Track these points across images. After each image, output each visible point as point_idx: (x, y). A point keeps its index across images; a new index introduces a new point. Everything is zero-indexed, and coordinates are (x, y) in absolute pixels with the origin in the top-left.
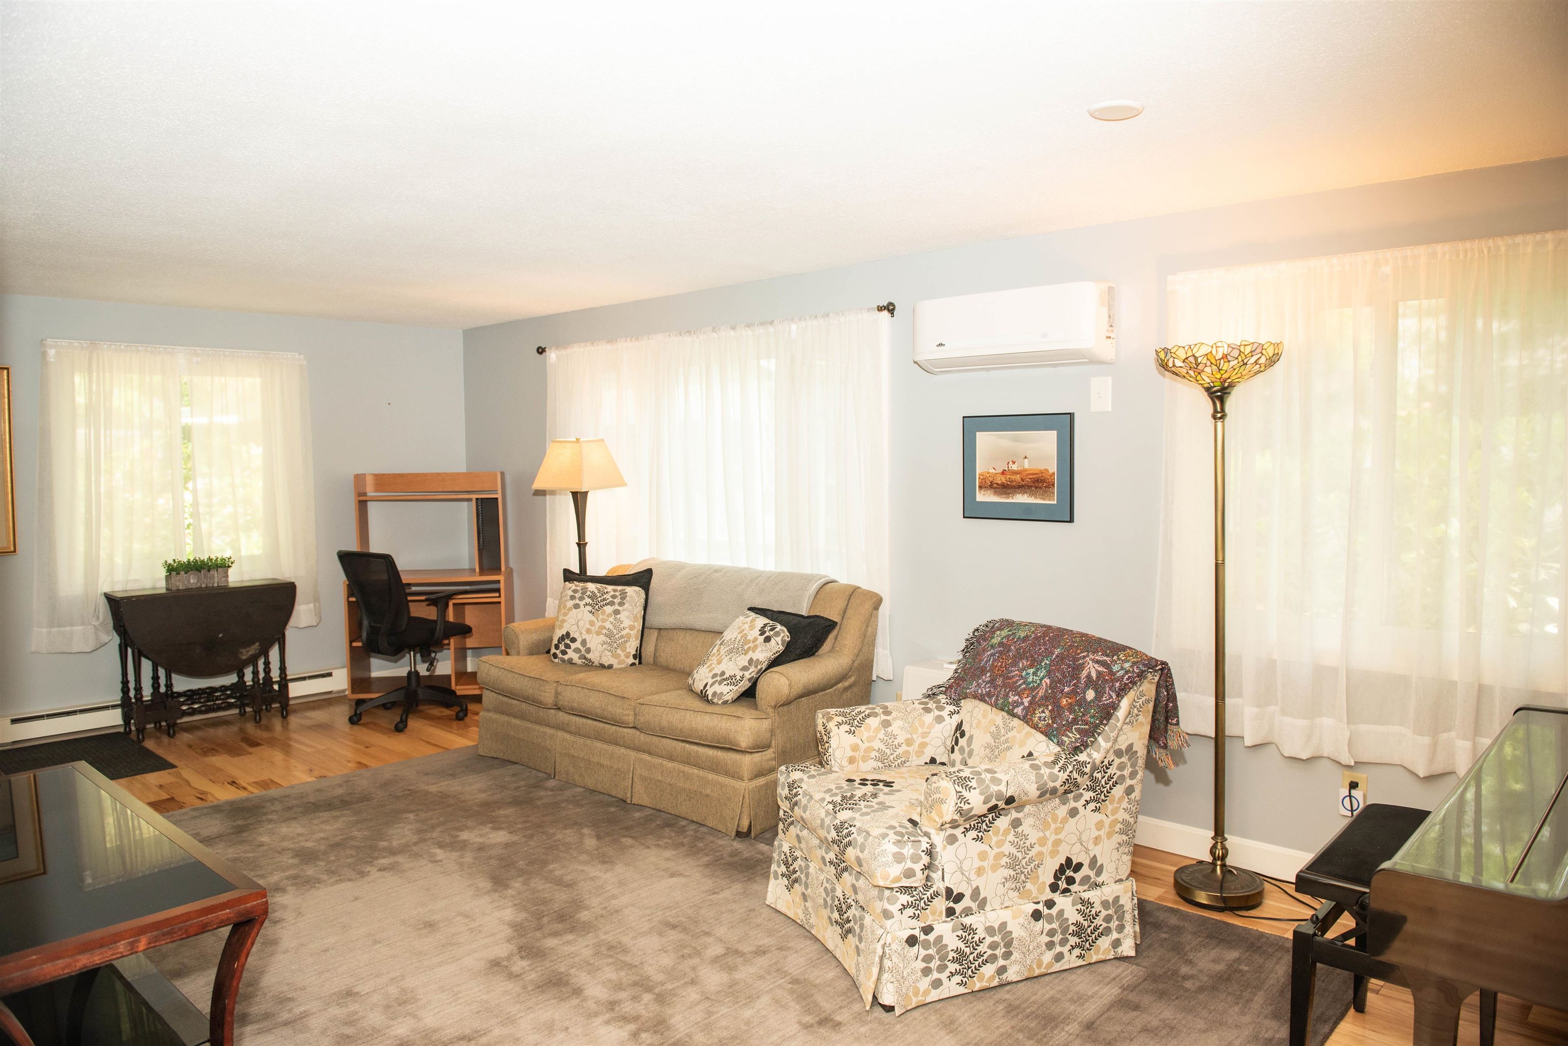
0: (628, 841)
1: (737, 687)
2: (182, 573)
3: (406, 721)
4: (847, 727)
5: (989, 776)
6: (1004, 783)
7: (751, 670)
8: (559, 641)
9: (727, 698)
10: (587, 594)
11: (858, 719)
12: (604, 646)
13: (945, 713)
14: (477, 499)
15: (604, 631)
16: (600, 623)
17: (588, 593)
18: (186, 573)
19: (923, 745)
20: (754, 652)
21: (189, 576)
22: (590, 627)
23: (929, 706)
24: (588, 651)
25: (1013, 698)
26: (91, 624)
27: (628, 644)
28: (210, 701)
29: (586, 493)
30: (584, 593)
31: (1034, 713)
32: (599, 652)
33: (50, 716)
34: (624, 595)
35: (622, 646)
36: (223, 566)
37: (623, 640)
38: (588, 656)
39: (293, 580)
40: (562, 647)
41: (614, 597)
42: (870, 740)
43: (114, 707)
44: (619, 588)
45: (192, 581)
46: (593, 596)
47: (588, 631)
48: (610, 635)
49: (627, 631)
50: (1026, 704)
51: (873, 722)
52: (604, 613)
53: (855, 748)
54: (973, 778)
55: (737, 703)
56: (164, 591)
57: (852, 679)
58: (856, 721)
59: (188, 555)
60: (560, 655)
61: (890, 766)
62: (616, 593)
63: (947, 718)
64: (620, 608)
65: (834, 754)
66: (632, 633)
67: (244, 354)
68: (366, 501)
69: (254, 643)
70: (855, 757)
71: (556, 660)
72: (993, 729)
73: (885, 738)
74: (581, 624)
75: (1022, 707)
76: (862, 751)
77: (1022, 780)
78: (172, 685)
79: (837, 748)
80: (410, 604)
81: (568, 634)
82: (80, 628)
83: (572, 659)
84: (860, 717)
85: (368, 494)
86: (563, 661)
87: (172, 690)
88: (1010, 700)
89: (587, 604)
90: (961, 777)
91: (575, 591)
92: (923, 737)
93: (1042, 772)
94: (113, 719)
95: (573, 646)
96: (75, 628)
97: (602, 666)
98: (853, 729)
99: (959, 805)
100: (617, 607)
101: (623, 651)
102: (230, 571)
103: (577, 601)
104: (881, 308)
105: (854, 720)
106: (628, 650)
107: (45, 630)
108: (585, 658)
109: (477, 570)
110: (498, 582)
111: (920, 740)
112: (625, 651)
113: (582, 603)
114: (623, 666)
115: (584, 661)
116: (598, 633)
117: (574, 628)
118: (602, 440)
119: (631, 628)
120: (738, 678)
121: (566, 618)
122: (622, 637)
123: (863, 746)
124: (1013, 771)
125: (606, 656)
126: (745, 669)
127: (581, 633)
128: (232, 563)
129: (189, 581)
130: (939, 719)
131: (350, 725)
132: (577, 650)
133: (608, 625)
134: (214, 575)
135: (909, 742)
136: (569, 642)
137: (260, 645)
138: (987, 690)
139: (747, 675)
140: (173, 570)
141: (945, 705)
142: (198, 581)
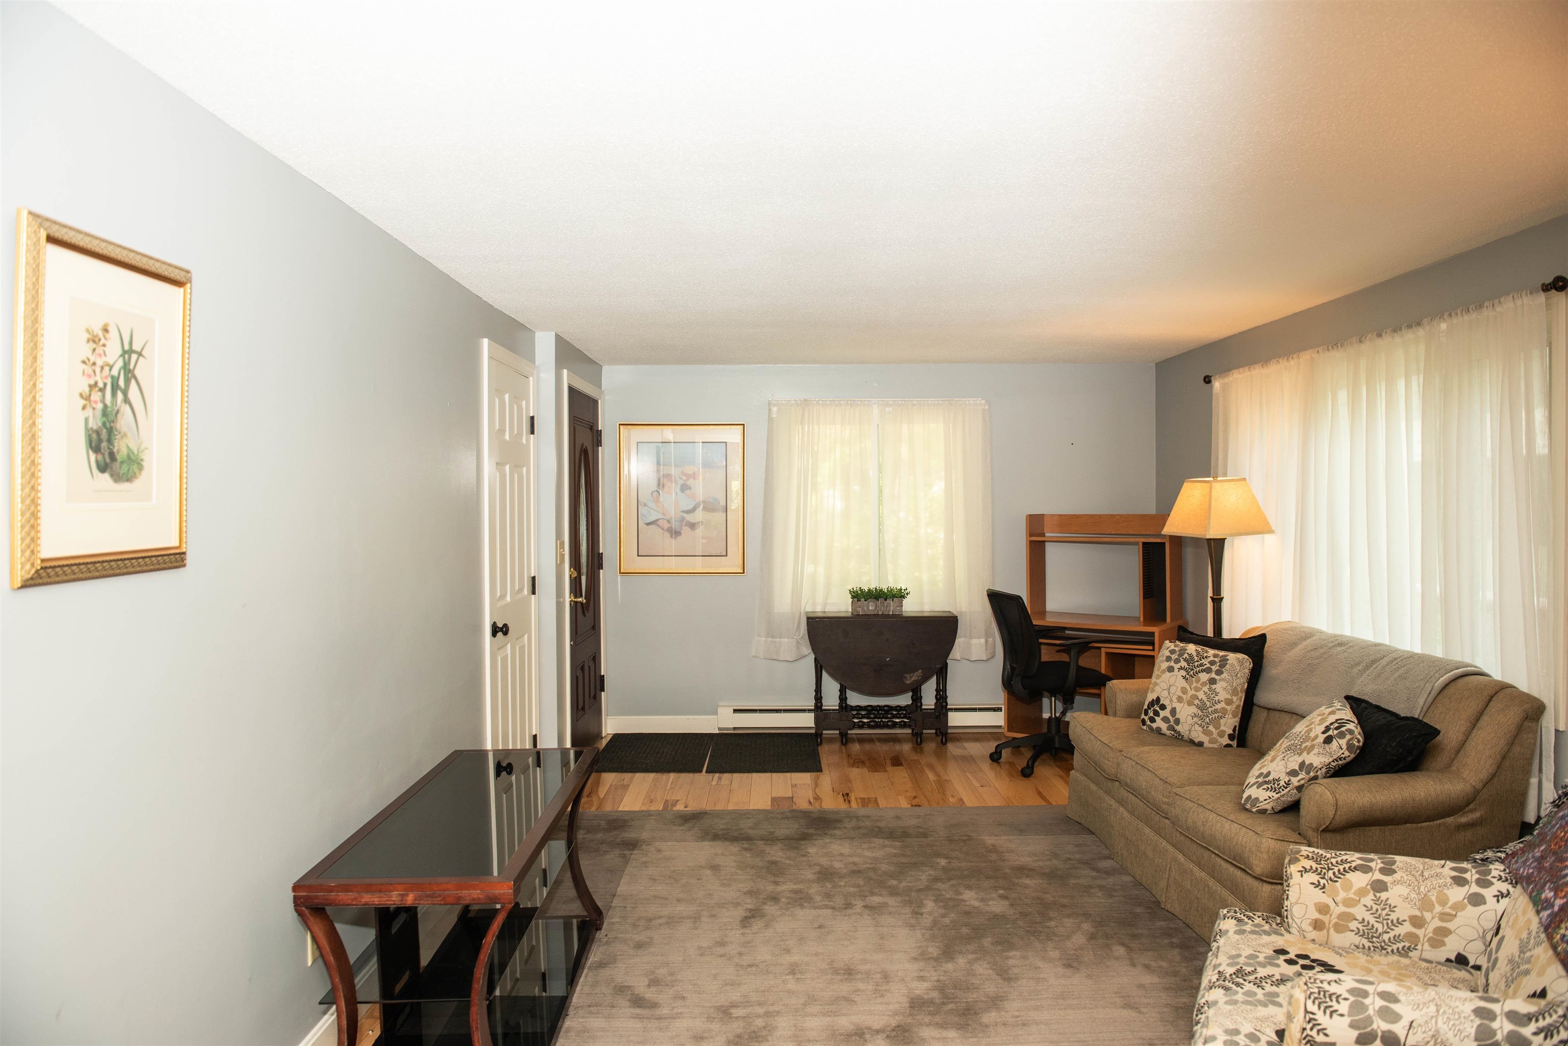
0: (1120, 951)
1: (1279, 795)
2: (863, 600)
3: (1032, 768)
4: (1314, 878)
5: (1379, 1003)
6: (1405, 1022)
7: (1300, 777)
8: (1148, 706)
9: (1263, 806)
10: (1184, 657)
11: (1336, 869)
12: (1195, 719)
13: (1488, 893)
14: (1144, 543)
15: (1196, 702)
16: (1193, 692)
17: (1186, 655)
18: (865, 601)
19: (1442, 933)
20: (1308, 754)
21: (868, 603)
22: (1181, 694)
23: (1467, 876)
24: (1177, 721)
25: (1548, 894)
26: (794, 638)
27: (1222, 721)
28: (878, 718)
29: (1223, 540)
30: (1181, 655)
31: (1558, 927)
32: (1188, 724)
33: (762, 711)
34: (1224, 661)
35: (1216, 723)
36: (899, 595)
37: (1216, 715)
38: (1178, 728)
39: (956, 614)
40: (1151, 714)
41: (1212, 663)
42: (1348, 903)
43: (810, 711)
44: (1222, 653)
45: (871, 607)
46: (1190, 660)
47: (1180, 699)
48: (1202, 707)
49: (1222, 705)
50: (1556, 908)
51: (1359, 880)
52: (1198, 681)
53: (1323, 909)
54: (1345, 999)
55: (1277, 817)
56: (850, 614)
57: (1477, 815)
58: (1331, 872)
59: (869, 583)
60: (1148, 723)
61: (1383, 948)
62: (1216, 659)
63: (1491, 901)
64: (1217, 677)
65: (1291, 910)
66: (1229, 708)
67: (930, 402)
68: (1045, 541)
69: (917, 670)
70: (1323, 923)
71: (1145, 727)
72: (1524, 935)
73: (1375, 907)
74: (1173, 689)
75: (1549, 912)
76: (1334, 916)
77: (1445, 1027)
78: (846, 698)
79: (1296, 903)
80: (1042, 647)
81: (1158, 699)
82: (786, 640)
83: (1160, 729)
84: (1341, 868)
85: (1047, 535)
86: (1151, 728)
87: (846, 703)
88: (1543, 896)
89: (1181, 668)
90: (1325, 992)
91: (1172, 652)
92: (1441, 920)
93: (1495, 1025)
94: (807, 721)
95: (1162, 713)
96: (783, 640)
97: (1192, 742)
98: (1322, 882)
99: (1308, 1032)
100: (1213, 675)
101: (1217, 728)
102: (905, 601)
103: (1172, 664)
104: (1547, 286)
105: (1329, 869)
106: (1222, 728)
107: (763, 639)
108: (1175, 730)
109: (1142, 619)
110: (1152, 634)
111: (1437, 923)
112: (1219, 728)
113: (1176, 666)
114: (1215, 746)
115: (1173, 733)
116: (1190, 703)
117: (1165, 693)
118: (1244, 479)
119: (1229, 702)
120: (1282, 783)
121: (1158, 681)
122: (1216, 711)
123: (1337, 910)
124: (1433, 1008)
125: (1195, 730)
126: (1293, 773)
127: (1171, 701)
128: (907, 594)
129: (868, 608)
130: (1476, 900)
131: (990, 761)
132: (1166, 720)
133: (1201, 695)
134: (890, 604)
135: (1417, 922)
136: (1158, 709)
137: (922, 673)
138: (1531, 871)
139: (1295, 781)
140: (858, 596)
141: (1494, 880)
142: (876, 608)
